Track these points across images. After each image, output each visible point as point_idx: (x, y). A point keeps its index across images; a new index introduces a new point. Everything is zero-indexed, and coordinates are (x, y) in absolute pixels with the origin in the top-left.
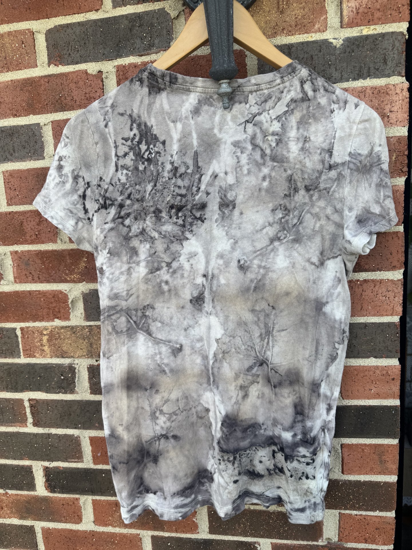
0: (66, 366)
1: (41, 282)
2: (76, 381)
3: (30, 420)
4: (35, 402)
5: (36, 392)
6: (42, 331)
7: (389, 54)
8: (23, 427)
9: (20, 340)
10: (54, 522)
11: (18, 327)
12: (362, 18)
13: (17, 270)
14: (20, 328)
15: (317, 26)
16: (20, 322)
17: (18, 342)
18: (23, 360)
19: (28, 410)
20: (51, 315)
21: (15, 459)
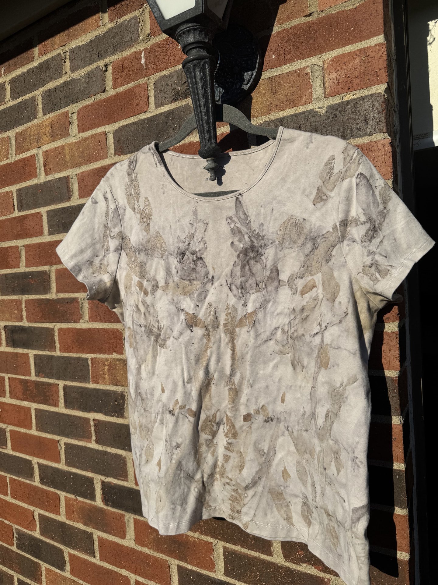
0: (119, 394)
1: (105, 322)
2: (125, 407)
3: (94, 438)
4: (97, 422)
5: (99, 414)
6: (104, 362)
7: (369, 114)
8: (89, 442)
9: (90, 368)
10: (107, 533)
11: (90, 358)
12: (343, 86)
13: (91, 311)
14: (91, 358)
15: (304, 99)
16: (91, 354)
17: (89, 370)
18: (91, 386)
19: (93, 429)
20: (111, 349)
21: (83, 470)
